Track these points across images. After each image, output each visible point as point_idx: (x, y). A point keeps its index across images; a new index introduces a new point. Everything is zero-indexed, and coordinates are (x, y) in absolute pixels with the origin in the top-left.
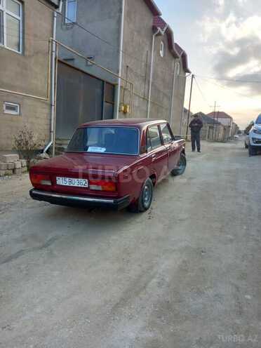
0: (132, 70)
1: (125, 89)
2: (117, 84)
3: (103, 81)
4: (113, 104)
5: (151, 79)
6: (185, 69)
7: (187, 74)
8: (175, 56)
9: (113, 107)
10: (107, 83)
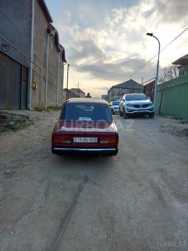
0: (37, 58)
1: (34, 71)
2: (30, 68)
3: (21, 65)
4: (27, 82)
5: (47, 65)
6: (64, 60)
7: (64, 63)
8: (59, 50)
9: (27, 84)
10: (24, 66)
